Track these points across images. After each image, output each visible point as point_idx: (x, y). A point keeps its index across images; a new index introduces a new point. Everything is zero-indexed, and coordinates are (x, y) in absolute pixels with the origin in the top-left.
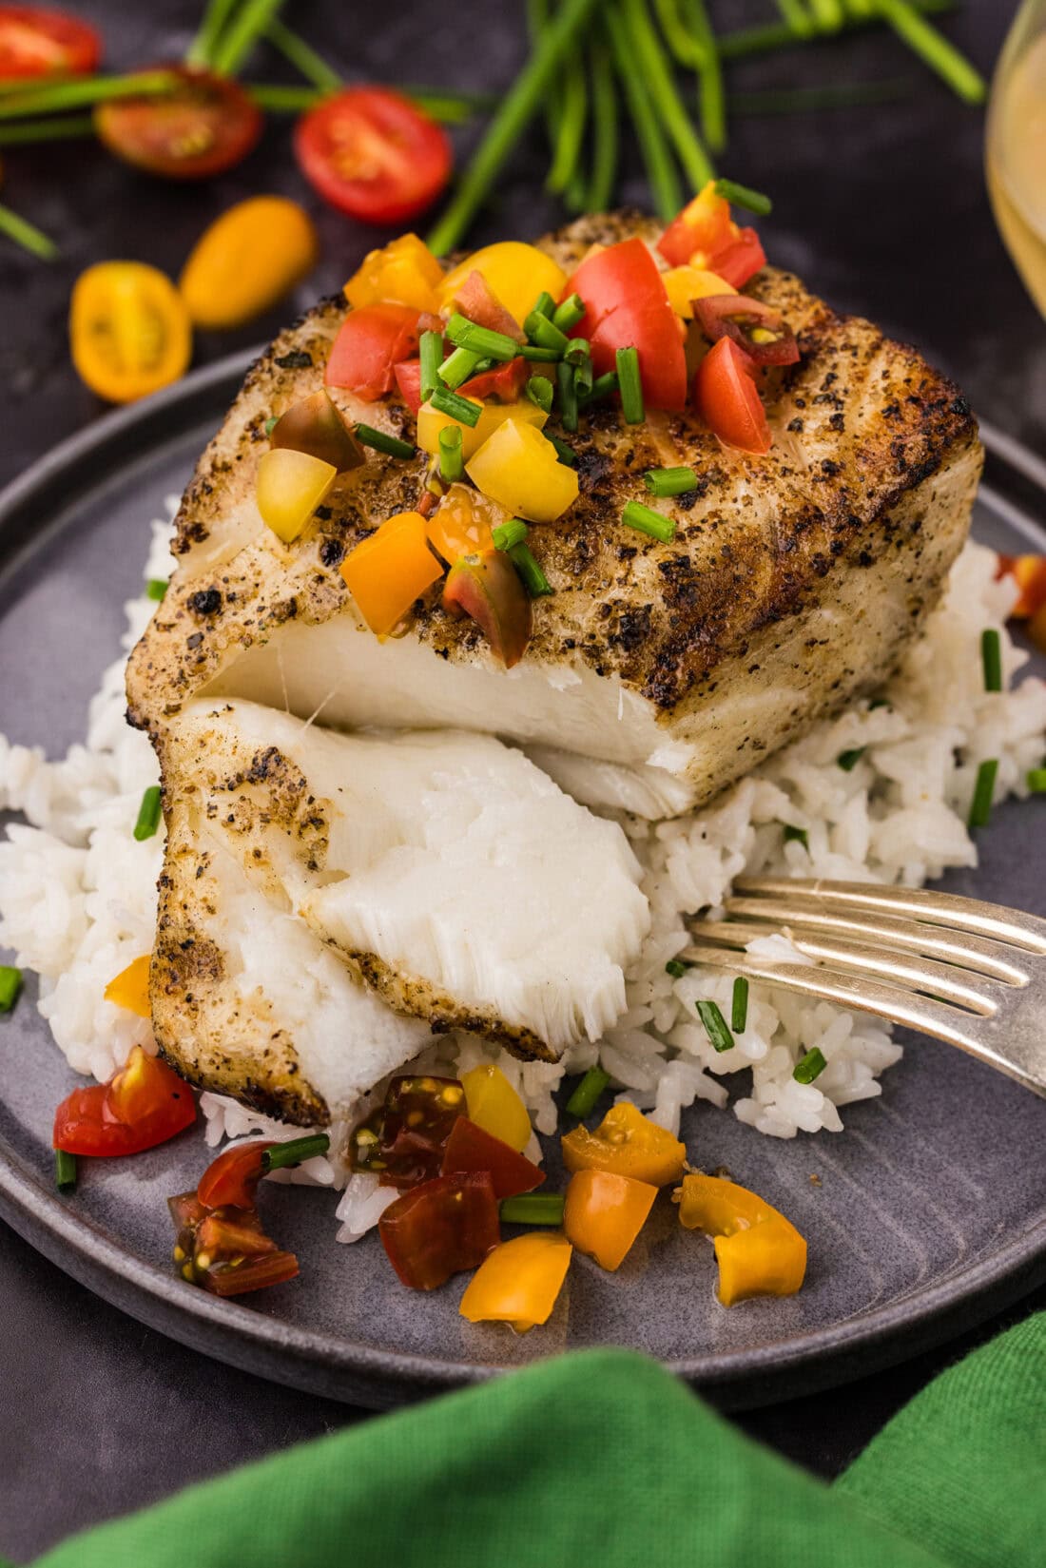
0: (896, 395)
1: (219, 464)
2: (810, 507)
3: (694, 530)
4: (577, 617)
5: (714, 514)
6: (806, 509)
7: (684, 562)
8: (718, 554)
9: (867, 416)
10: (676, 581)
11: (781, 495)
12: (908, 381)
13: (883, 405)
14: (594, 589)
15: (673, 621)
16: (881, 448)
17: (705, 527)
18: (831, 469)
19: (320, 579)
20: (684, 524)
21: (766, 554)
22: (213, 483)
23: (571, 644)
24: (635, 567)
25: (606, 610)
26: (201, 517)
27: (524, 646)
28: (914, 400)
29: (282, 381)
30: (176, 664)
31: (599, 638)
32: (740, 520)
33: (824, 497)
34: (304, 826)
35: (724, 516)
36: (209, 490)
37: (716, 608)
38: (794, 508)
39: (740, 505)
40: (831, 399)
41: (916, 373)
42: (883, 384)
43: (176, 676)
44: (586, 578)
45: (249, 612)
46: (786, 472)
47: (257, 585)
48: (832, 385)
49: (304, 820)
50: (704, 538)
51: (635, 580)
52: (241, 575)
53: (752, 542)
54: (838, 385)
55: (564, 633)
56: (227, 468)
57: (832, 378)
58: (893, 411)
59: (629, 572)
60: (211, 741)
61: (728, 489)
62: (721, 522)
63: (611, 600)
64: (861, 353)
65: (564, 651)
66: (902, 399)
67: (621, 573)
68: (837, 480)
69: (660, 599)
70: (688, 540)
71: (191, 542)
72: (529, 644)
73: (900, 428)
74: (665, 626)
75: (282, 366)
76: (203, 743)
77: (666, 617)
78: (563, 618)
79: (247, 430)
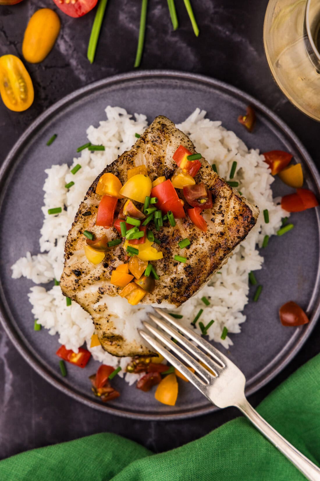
0: (236, 214)
1: (73, 240)
2: (218, 244)
3: (191, 256)
4: (166, 280)
5: (195, 250)
6: (217, 245)
7: (189, 266)
8: (197, 261)
9: (230, 219)
10: (188, 271)
11: (211, 242)
12: (239, 210)
13: (234, 216)
14: (169, 275)
15: (188, 280)
16: (234, 228)
17: (193, 254)
18: (222, 234)
19: (104, 272)
20: (189, 254)
21: (208, 258)
22: (72, 244)
23: (165, 287)
24: (178, 268)
25: (172, 280)
26: (71, 251)
27: (154, 288)
28: (241, 215)
29: (85, 220)
30: (73, 286)
31: (171, 286)
32: (202, 251)
33: (221, 241)
34: (117, 292)
35: (198, 250)
36: (72, 245)
37: (198, 275)
38: (214, 245)
39: (201, 246)
40: (221, 213)
41: (241, 208)
42: (233, 210)
43: (73, 288)
44: (167, 272)
45: (88, 277)
46: (212, 235)
47: (89, 271)
48: (221, 209)
49: (116, 291)
50: (193, 257)
51: (178, 272)
52: (85, 269)
53: (204, 256)
54: (222, 209)
55: (164, 284)
56: (75, 240)
57: (221, 206)
58: (236, 218)
59: (177, 269)
60: (87, 296)
61: (198, 241)
62: (197, 252)
63: (173, 277)
64: (227, 199)
65: (164, 288)
66: (238, 215)
67: (175, 270)
68: (224, 236)
69: (185, 276)
70: (190, 259)
71: (70, 256)
72: (156, 287)
73: (238, 223)
74: (187, 282)
75: (84, 216)
76: (86, 297)
77: (187, 280)
78: (163, 281)
79: (78, 232)
